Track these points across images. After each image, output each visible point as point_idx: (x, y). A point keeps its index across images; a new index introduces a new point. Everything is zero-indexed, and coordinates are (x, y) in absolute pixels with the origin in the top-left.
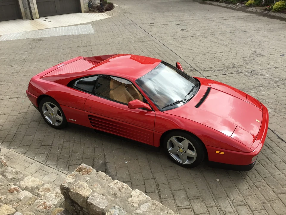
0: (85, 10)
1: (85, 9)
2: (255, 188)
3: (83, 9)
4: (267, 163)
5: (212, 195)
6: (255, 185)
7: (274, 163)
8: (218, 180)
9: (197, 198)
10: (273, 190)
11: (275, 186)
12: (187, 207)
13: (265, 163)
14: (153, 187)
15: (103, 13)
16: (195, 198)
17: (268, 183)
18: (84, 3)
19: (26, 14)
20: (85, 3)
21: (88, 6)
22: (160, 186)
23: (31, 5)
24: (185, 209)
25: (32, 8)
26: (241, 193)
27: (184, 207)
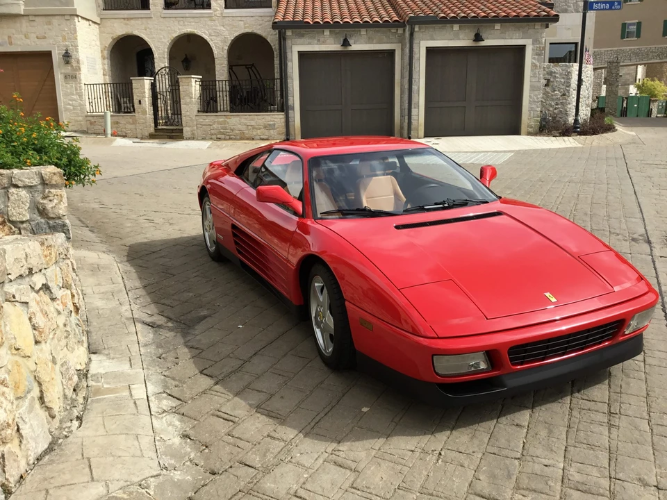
0: (530, 130)
1: (531, 127)
2: (431, 458)
3: (524, 128)
4: (550, 432)
5: (312, 424)
6: (440, 454)
7: (571, 442)
8: (365, 409)
9: (274, 415)
10: (472, 482)
11: (493, 476)
12: (232, 418)
13: (543, 433)
14: (224, 370)
15: (566, 138)
16: (271, 414)
17: (481, 465)
18: (530, 116)
19: (402, 128)
20: (532, 115)
21: (541, 123)
22: (240, 374)
23: (414, 112)
24: (226, 420)
25: (414, 117)
26: (380, 449)
27: (226, 416)
